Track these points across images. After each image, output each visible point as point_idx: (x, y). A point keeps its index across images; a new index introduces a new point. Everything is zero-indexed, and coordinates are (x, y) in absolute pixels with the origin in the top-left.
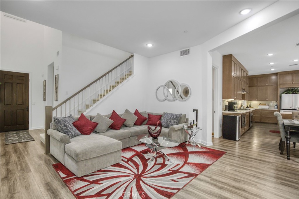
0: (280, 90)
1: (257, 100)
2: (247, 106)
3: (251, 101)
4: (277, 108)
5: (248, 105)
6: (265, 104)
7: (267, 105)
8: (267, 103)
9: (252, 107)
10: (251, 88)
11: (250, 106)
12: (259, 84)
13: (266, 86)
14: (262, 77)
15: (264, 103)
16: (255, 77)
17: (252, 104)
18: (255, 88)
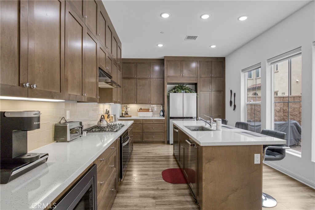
0: (168, 87)
1: (136, 103)
2: (122, 114)
3: (127, 105)
4: (163, 116)
5: (124, 113)
6: (148, 110)
7: (150, 110)
8: (150, 108)
9: (129, 114)
10: (126, 81)
11: (127, 114)
12: (139, 76)
13: (149, 79)
14: (144, 63)
15: (147, 108)
16: (133, 63)
17: (129, 110)
18: (134, 81)
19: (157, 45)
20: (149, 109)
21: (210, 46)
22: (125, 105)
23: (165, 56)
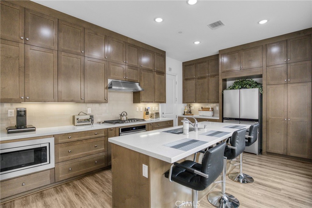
1: (196, 102)
5: (186, 111)
9: (192, 113)
10: (188, 82)
12: (198, 76)
13: (207, 78)
16: (194, 64)
18: (193, 81)
19: (194, 43)
20: (209, 108)
21: (258, 23)
22: (189, 104)
23: (219, 51)
